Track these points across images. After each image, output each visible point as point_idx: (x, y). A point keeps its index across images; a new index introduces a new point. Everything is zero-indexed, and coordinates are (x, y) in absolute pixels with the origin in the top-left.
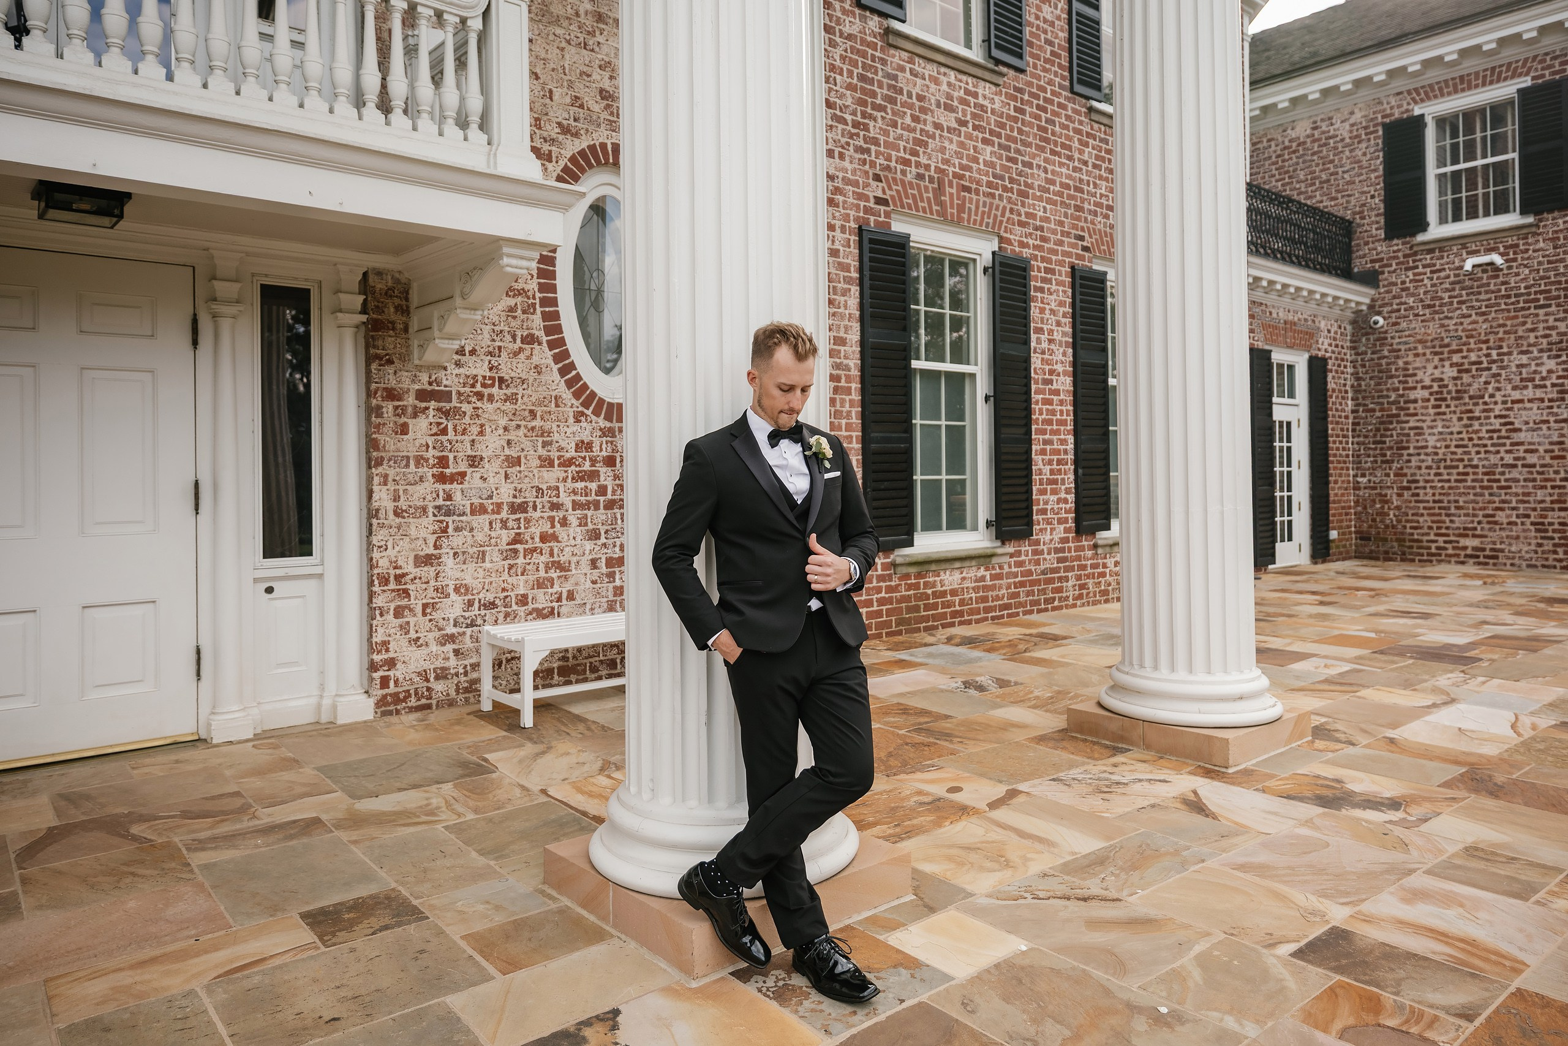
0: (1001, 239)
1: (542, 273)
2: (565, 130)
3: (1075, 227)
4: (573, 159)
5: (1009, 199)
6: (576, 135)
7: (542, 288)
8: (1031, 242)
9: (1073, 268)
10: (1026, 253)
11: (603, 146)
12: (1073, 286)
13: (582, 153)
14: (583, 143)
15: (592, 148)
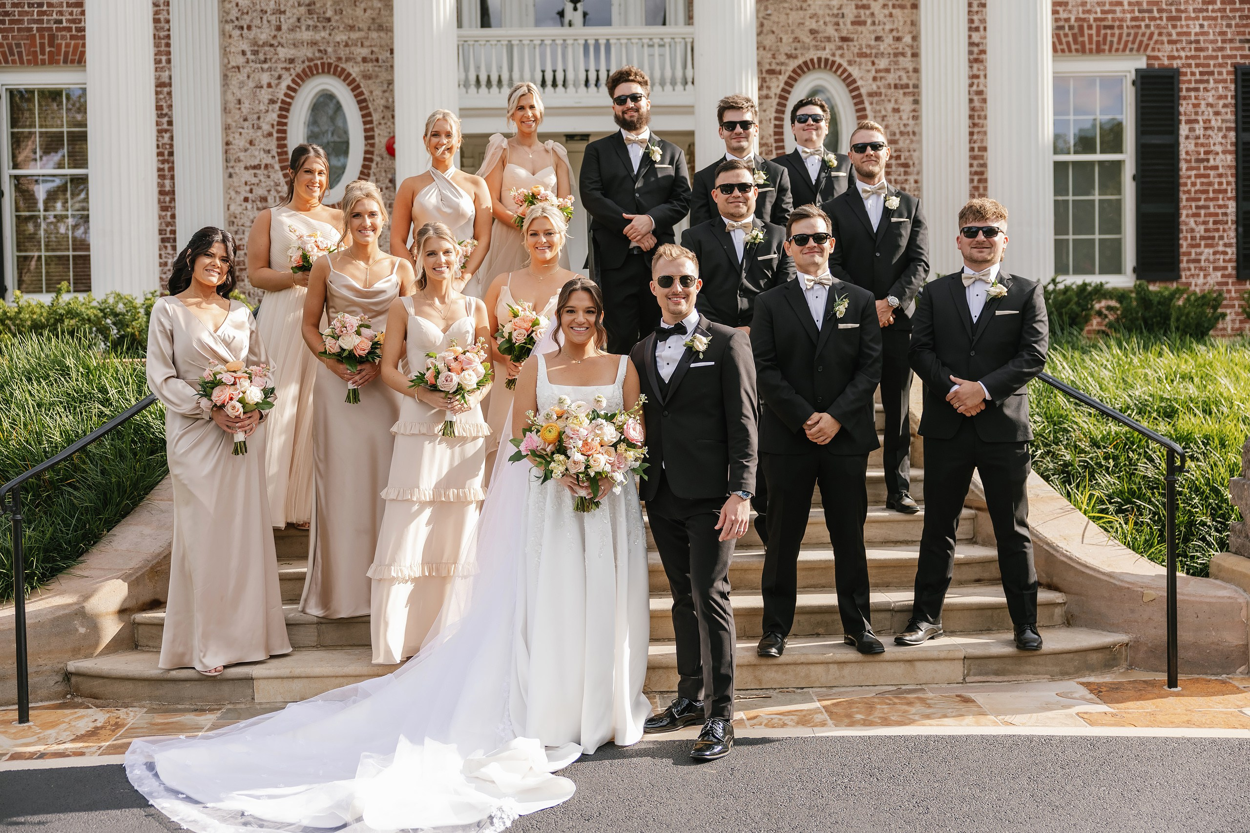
0: (1149, 58)
1: (776, 133)
2: (789, 56)
3: (1239, 33)
4: (794, 71)
5: (1158, 27)
6: (796, 57)
7: (776, 141)
8: (1183, 54)
9: (1235, 66)
10: (1176, 63)
11: (812, 60)
12: (1236, 81)
13: (800, 67)
14: (800, 61)
15: (805, 63)
